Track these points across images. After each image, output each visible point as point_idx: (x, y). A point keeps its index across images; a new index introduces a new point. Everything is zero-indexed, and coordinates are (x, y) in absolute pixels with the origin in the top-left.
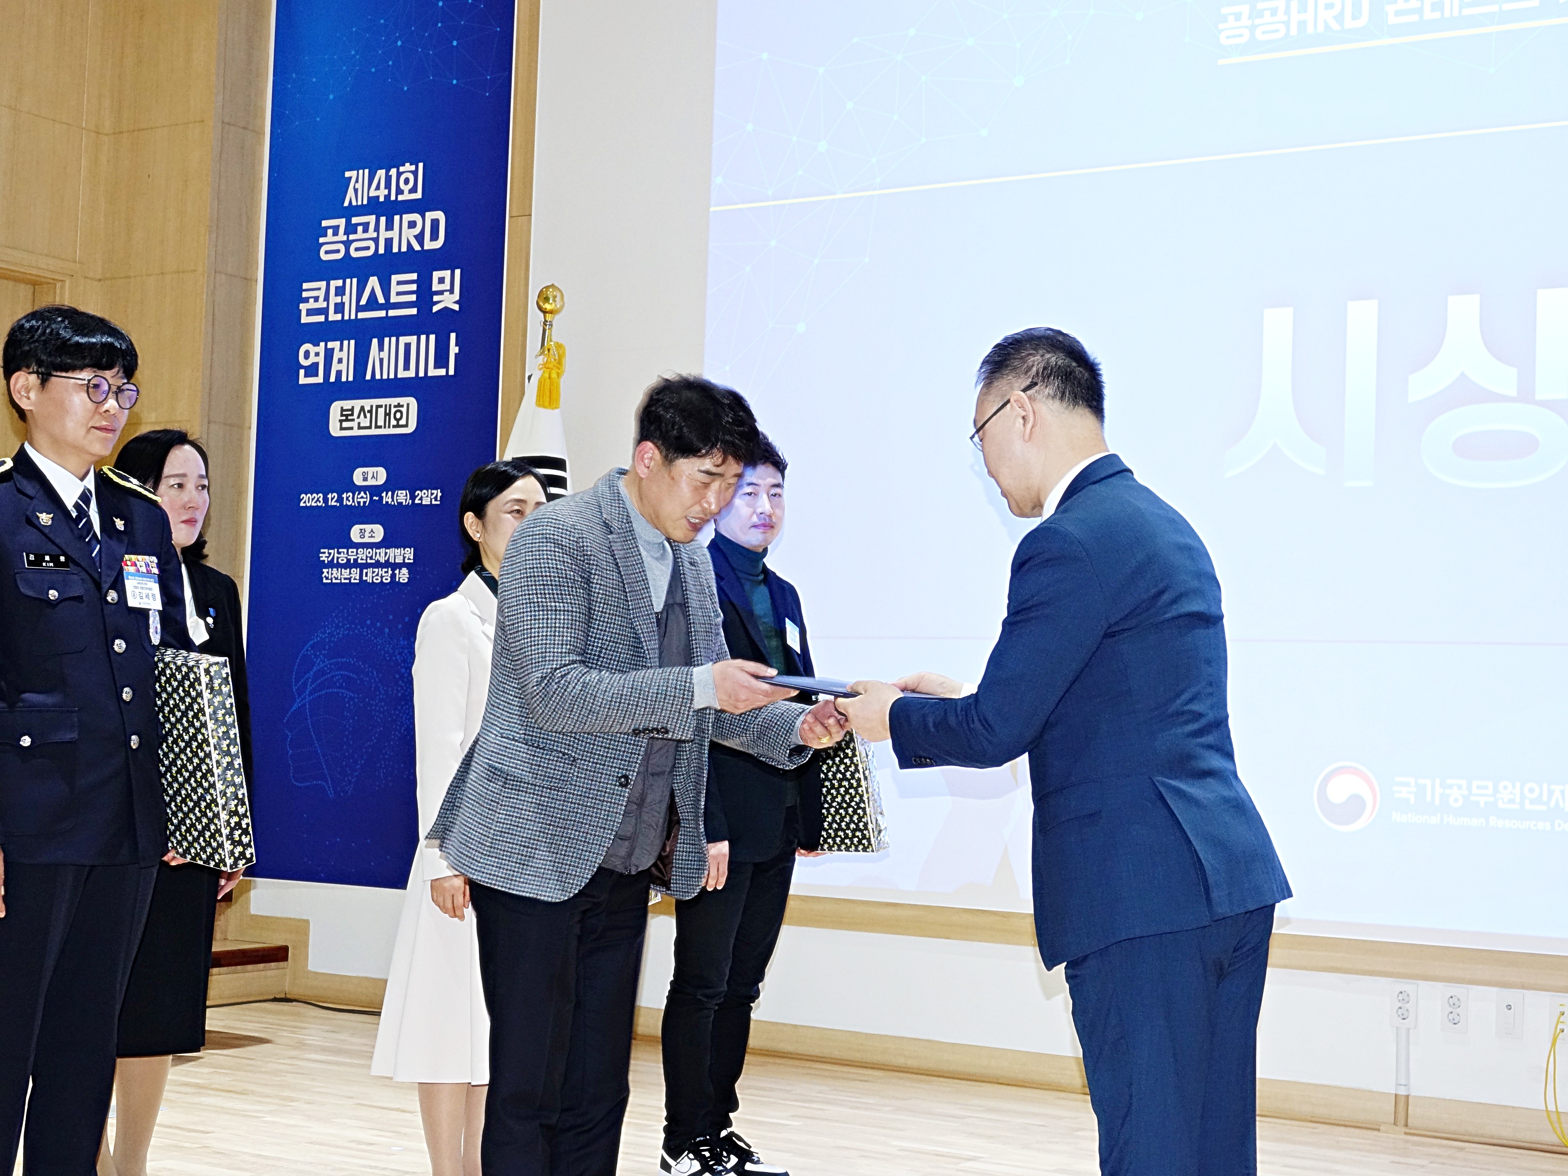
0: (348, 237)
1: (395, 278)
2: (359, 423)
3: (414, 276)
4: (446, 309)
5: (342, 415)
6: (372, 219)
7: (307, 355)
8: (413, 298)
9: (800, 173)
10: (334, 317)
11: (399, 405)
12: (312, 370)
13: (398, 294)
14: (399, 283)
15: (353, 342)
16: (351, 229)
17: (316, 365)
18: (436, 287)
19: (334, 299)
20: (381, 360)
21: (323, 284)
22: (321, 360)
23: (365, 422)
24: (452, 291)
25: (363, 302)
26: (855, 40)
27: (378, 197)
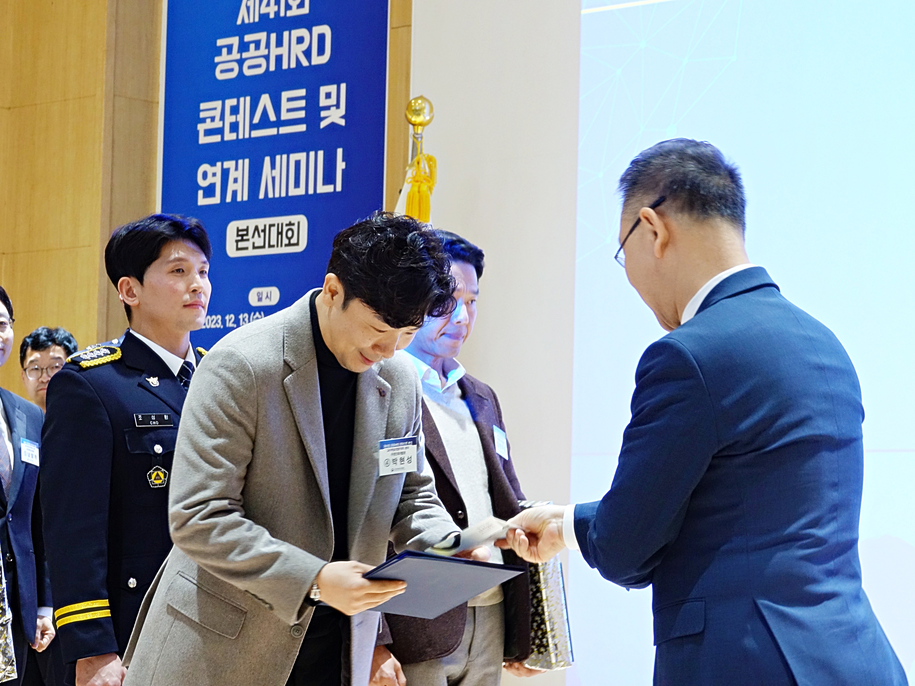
0: (241, 56)
1: (285, 95)
2: (254, 243)
4: (333, 125)
5: (238, 235)
7: (205, 175)
11: (290, 224)
12: (209, 191)
14: (290, 100)
16: (244, 47)
18: (323, 102)
19: (229, 119)
21: (218, 104)
22: (218, 180)
24: (338, 106)
25: (256, 120)
27: (268, 14)
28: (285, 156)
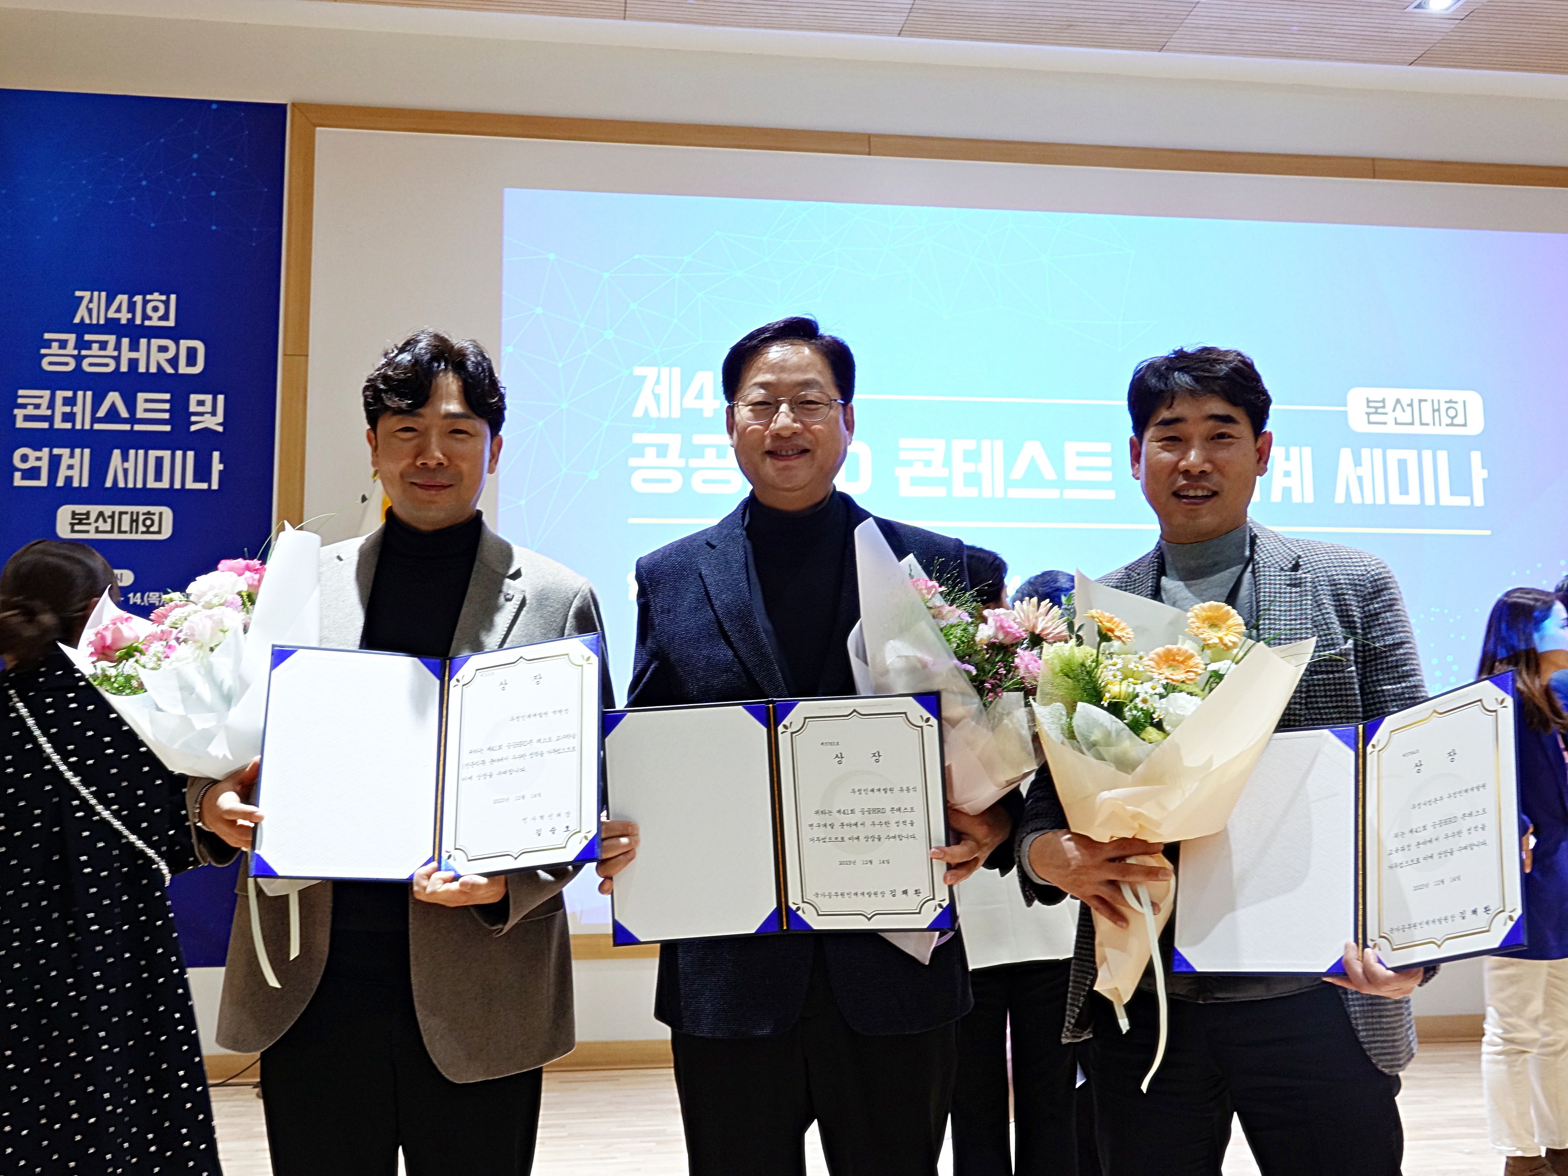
0: (79, 352)
1: (141, 396)
2: (97, 528)
3: (167, 396)
4: (206, 430)
5: (73, 518)
6: (111, 339)
7: (24, 459)
8: (166, 416)
9: (589, 352)
10: (58, 424)
11: (149, 513)
12: (33, 474)
13: (146, 410)
15: (87, 451)
16: (82, 344)
17: (38, 469)
18: (193, 408)
19: (61, 409)
20: (126, 471)
21: (47, 393)
22: (44, 465)
23: (102, 526)
24: (214, 413)
26: (637, 257)
27: (119, 319)
28: (141, 452)
